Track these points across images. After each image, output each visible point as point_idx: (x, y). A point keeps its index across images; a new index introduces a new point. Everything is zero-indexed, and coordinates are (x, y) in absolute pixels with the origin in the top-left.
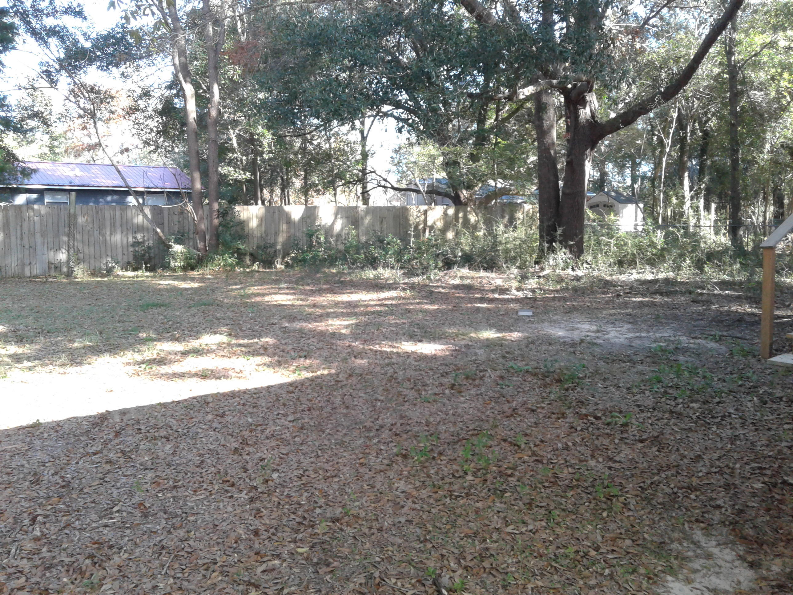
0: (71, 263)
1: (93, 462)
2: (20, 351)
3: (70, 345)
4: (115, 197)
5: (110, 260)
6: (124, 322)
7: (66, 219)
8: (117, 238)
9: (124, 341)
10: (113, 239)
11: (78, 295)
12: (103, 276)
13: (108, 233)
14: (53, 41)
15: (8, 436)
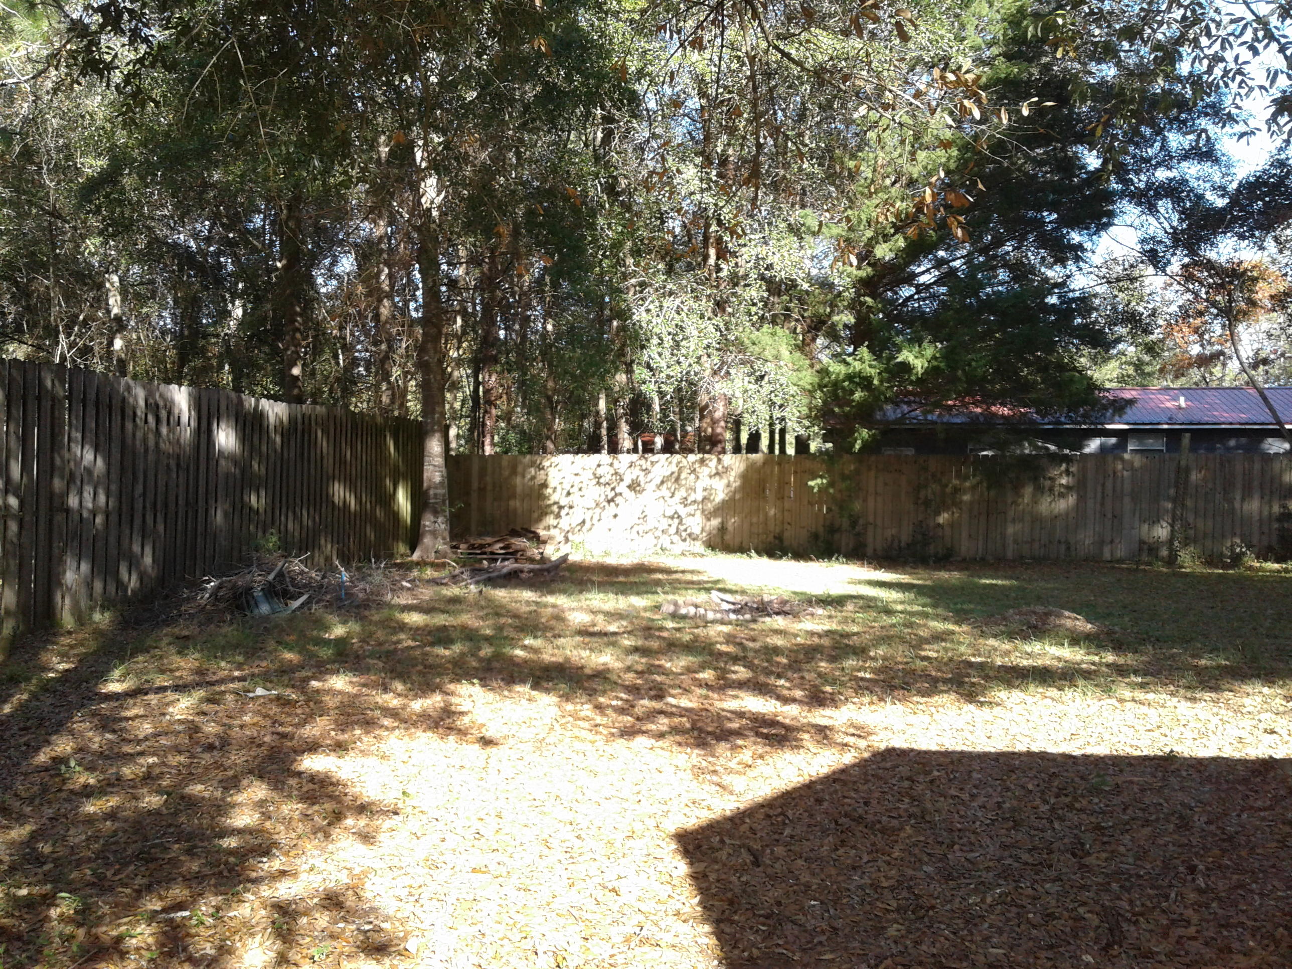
0: (1176, 543)
1: (1263, 819)
2: (1121, 661)
3: (1195, 662)
4: (1243, 440)
5: (1238, 541)
6: (1276, 637)
7: (1173, 476)
8: (1253, 506)
9: (1281, 666)
10: (1245, 507)
11: (1190, 591)
12: (1225, 566)
13: (1238, 497)
14: (1164, 205)
15: (1130, 765)
